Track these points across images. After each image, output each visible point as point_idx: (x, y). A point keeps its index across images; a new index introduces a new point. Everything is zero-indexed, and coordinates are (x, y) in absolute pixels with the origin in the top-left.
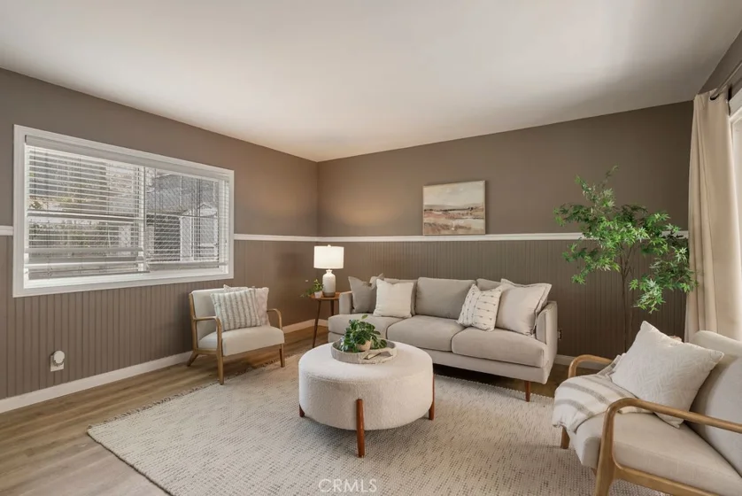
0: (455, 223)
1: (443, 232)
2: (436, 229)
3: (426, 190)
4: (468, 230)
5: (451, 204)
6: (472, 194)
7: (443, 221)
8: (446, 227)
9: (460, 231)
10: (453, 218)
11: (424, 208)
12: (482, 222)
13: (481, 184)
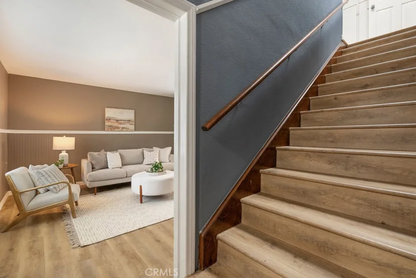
0: (121, 126)
1: (116, 130)
2: (112, 128)
3: (107, 109)
4: (127, 129)
5: (120, 117)
6: (129, 115)
7: (116, 124)
8: (118, 128)
9: (124, 130)
10: (121, 124)
11: (106, 118)
12: (133, 126)
13: (134, 111)
